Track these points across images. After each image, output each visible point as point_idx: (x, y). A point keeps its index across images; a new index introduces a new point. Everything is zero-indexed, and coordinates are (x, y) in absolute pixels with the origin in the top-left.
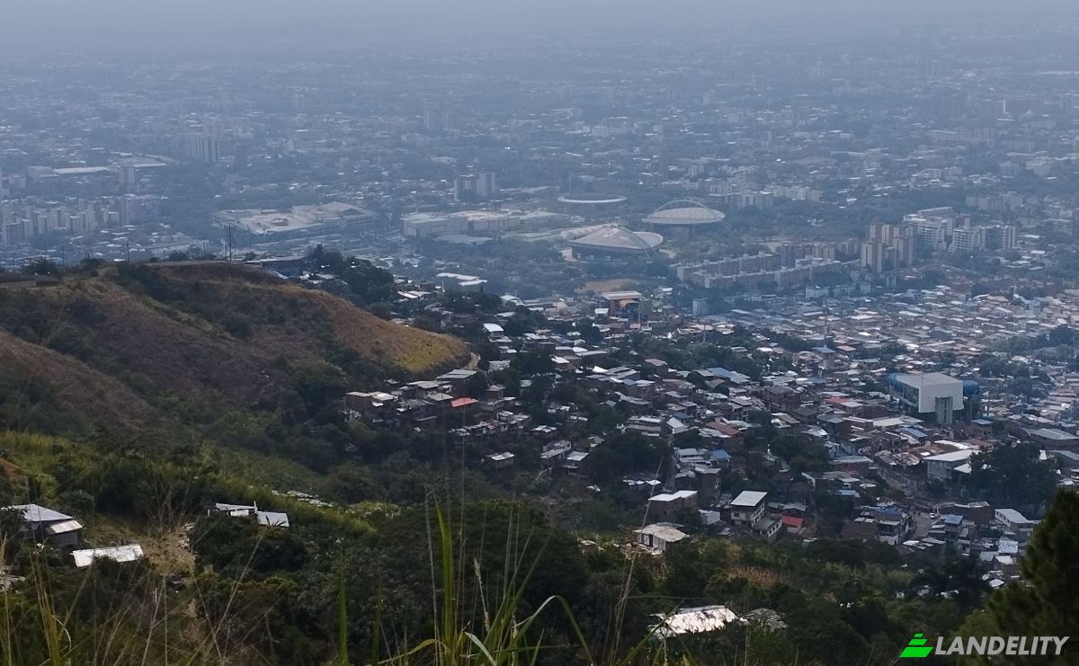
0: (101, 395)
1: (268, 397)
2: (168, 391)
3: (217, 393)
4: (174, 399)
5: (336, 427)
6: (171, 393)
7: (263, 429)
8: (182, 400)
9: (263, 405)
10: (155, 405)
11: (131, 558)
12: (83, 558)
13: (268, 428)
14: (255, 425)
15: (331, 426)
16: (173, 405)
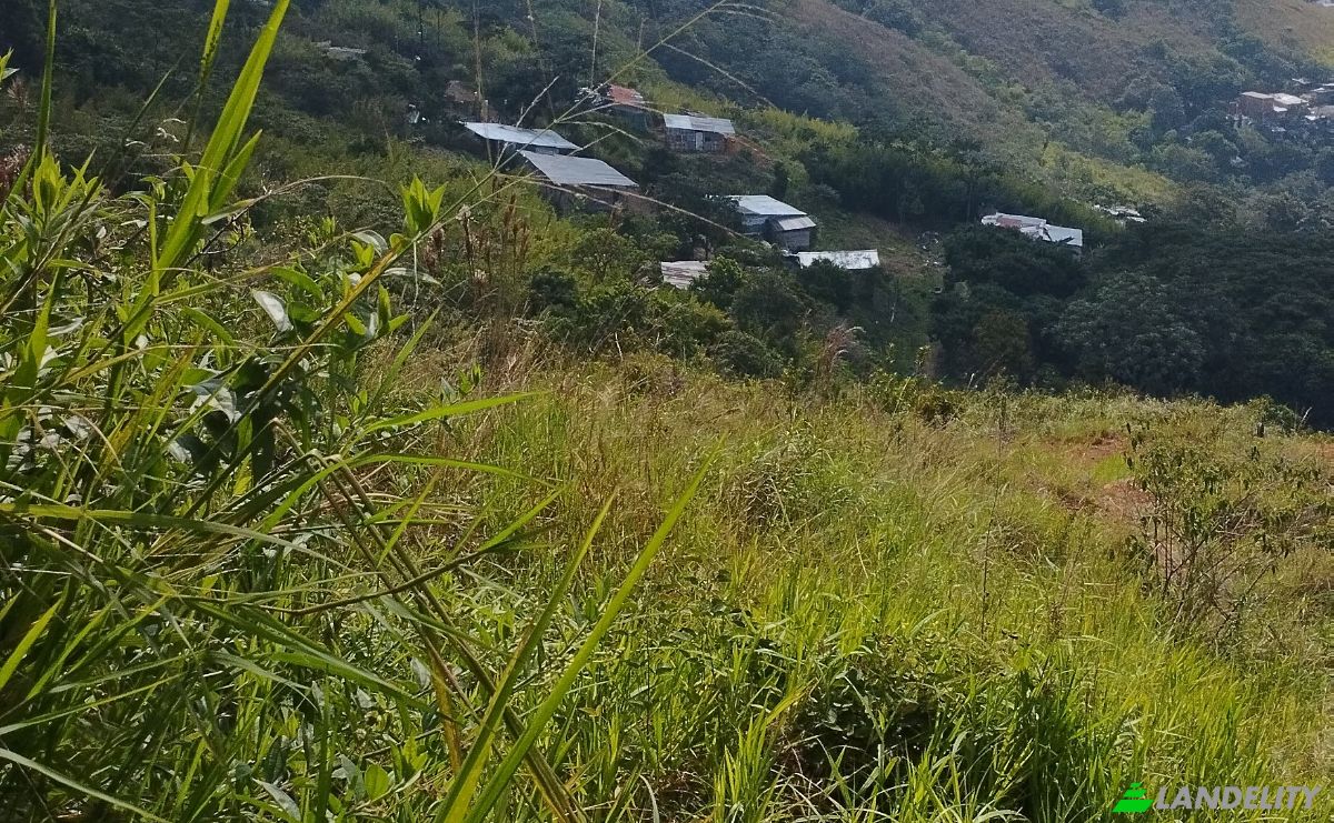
0: (927, 80)
1: (1137, 94)
2: (1012, 79)
3: (1072, 85)
4: (1018, 89)
5: (1220, 135)
6: (1016, 81)
7: (1125, 132)
8: (1028, 91)
9: (1131, 103)
10: (994, 96)
11: (865, 265)
12: (807, 259)
13: (1133, 132)
14: (1116, 129)
15: (1214, 133)
16: (1017, 97)
